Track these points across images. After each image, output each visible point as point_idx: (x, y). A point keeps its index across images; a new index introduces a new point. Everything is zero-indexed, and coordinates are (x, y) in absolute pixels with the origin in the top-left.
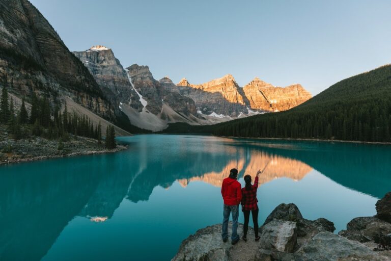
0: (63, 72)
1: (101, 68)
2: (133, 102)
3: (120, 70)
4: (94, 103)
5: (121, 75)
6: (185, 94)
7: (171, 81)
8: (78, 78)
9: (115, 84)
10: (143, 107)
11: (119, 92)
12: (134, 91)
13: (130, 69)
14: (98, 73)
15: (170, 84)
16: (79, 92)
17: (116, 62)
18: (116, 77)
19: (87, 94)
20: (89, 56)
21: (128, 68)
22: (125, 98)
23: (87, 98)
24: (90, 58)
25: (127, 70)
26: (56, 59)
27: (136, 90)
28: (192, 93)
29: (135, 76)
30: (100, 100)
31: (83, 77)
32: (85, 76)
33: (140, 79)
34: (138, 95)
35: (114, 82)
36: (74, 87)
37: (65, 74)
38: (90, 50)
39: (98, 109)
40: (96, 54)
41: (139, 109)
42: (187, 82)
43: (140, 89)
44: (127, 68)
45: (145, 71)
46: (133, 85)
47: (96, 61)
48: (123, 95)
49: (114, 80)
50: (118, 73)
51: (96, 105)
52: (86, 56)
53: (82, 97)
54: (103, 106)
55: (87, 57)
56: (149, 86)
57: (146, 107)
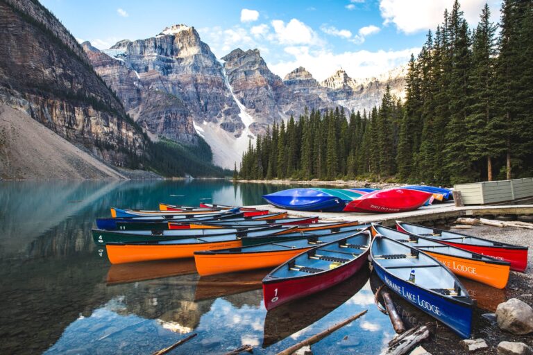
0: (19, 63)
1: (176, 64)
2: (225, 119)
3: (209, 63)
4: (79, 117)
5: (208, 70)
6: (339, 99)
7: (310, 75)
8: (47, 72)
9: (197, 88)
10: (244, 127)
11: (202, 102)
12: (231, 99)
13: (229, 58)
14: (171, 72)
15: (308, 81)
16: (46, 98)
17: (200, 49)
18: (200, 77)
19: (62, 100)
20: (158, 44)
21: (226, 58)
22: (212, 112)
23: (62, 108)
24: (161, 48)
25: (222, 62)
26: (9, 41)
27: (235, 97)
28: (355, 96)
29: (235, 71)
30: (91, 110)
31: (59, 71)
32: (64, 68)
33: (243, 74)
34: (237, 106)
35: (196, 86)
36: (35, 90)
37: (23, 66)
38: (161, 34)
39: (86, 130)
40: (169, 40)
41: (236, 132)
42: (345, 75)
43: (242, 95)
44: (222, 59)
45: (252, 59)
46: (231, 88)
47: (169, 52)
48: (209, 107)
49: (196, 80)
50: (203, 68)
51: (84, 121)
52: (153, 45)
53: (52, 106)
54: (97, 124)
55: (156, 47)
56: (258, 88)
57: (249, 127)
